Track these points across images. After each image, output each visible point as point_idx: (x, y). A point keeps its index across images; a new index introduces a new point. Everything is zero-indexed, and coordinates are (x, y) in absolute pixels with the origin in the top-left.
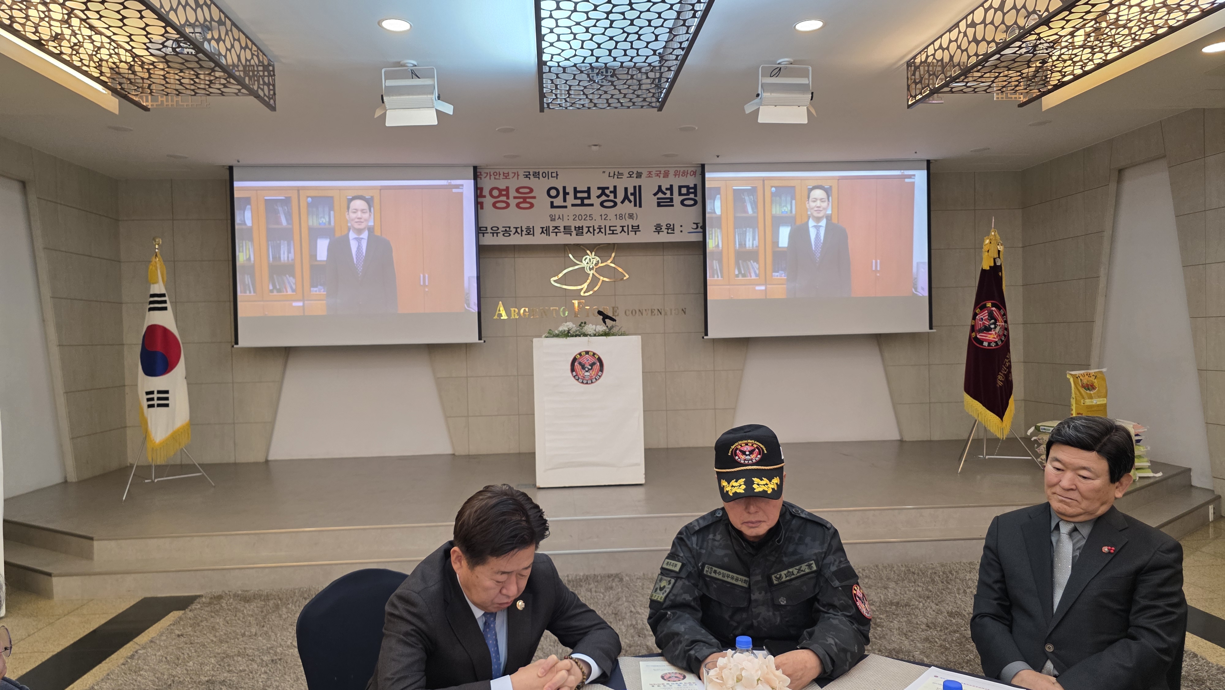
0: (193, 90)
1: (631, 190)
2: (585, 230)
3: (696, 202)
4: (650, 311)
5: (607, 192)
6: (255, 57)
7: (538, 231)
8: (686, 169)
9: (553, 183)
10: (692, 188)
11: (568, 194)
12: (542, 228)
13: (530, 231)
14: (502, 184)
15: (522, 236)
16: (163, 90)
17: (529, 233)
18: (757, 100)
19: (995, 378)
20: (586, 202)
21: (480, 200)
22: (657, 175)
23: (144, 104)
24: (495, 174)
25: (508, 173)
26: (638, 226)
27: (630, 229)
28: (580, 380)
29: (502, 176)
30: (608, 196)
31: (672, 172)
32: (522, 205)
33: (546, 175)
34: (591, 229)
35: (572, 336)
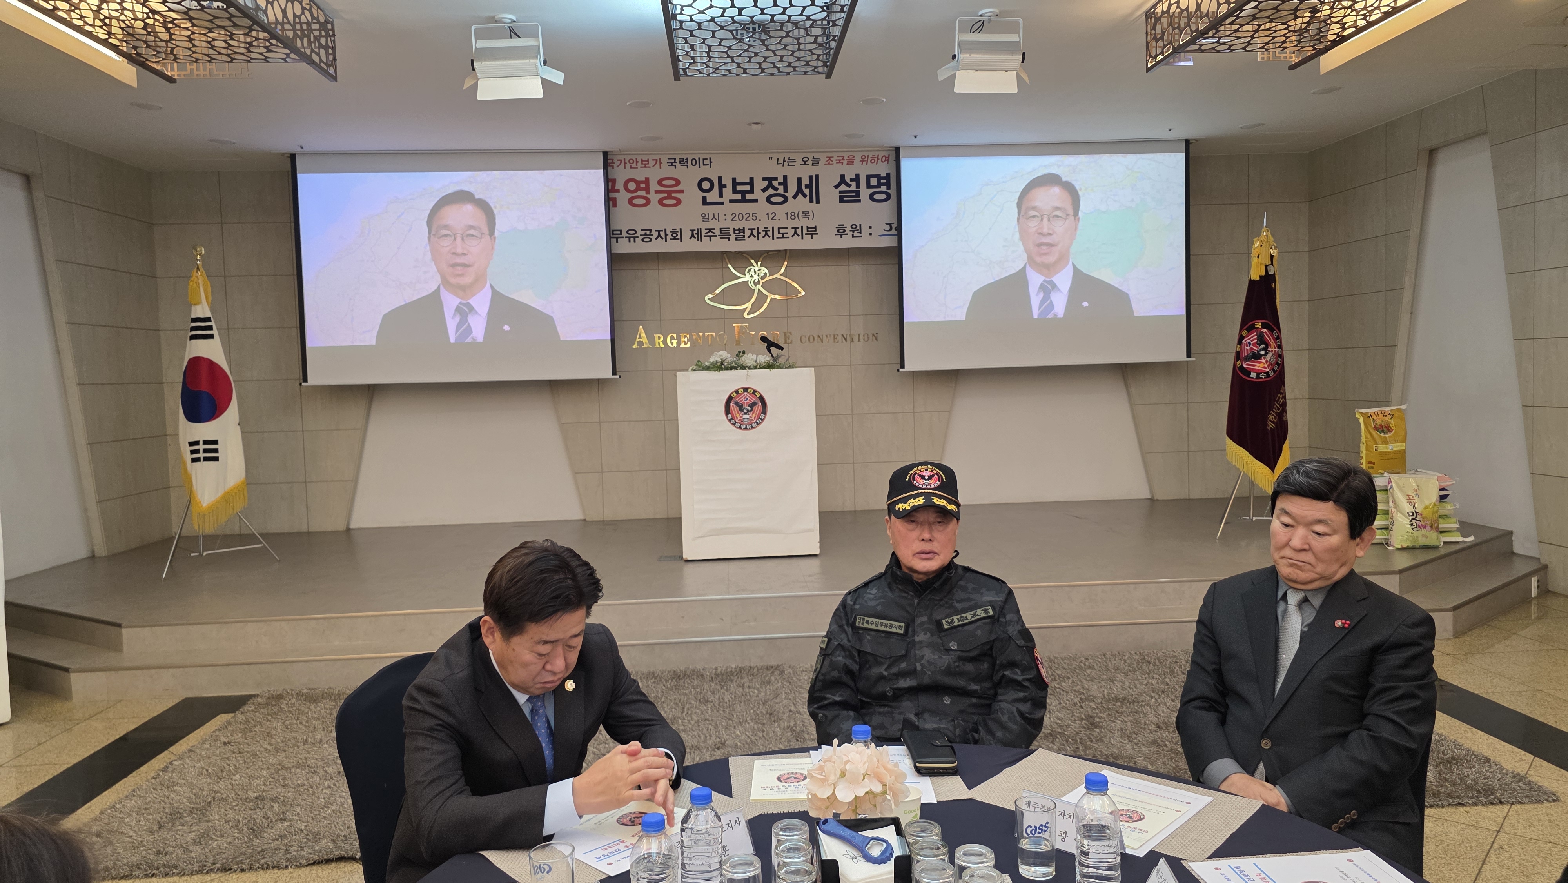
0: (228, 55)
1: (805, 181)
2: (748, 233)
3: (889, 197)
4: (832, 336)
5: (775, 183)
6: (306, 12)
7: (686, 234)
8: (876, 154)
9: (705, 172)
10: (883, 178)
11: (725, 186)
12: (692, 231)
13: (676, 235)
14: (640, 174)
15: (666, 241)
16: (190, 56)
17: (675, 237)
18: (953, 63)
19: (1265, 419)
20: (748, 196)
21: (612, 195)
22: (839, 162)
23: (169, 74)
24: (631, 161)
25: (648, 161)
26: (815, 227)
27: (805, 231)
28: (738, 425)
29: (639, 164)
30: (776, 189)
31: (858, 158)
32: (666, 202)
33: (696, 163)
34: (755, 232)
35: (727, 369)
